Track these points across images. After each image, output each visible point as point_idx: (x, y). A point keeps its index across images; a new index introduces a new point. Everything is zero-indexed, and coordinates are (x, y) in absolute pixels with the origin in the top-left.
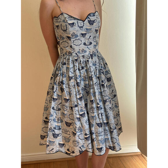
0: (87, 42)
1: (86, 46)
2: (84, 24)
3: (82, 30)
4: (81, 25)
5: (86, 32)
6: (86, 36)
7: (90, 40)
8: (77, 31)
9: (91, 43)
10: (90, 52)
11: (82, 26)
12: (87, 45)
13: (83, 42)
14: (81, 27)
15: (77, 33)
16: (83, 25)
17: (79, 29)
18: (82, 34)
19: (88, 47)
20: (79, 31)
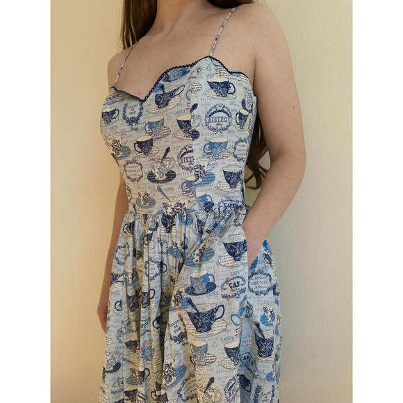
0: (157, 170)
1: (156, 185)
2: (142, 109)
3: (136, 129)
4: (134, 113)
5: (150, 134)
6: (154, 150)
7: (168, 165)
8: (124, 133)
9: (171, 176)
10: (166, 206)
11: (136, 115)
12: (157, 182)
13: (147, 170)
14: (133, 121)
15: (124, 140)
16: (140, 114)
17: (126, 127)
18: (138, 142)
19: (160, 190)
20: (128, 134)
